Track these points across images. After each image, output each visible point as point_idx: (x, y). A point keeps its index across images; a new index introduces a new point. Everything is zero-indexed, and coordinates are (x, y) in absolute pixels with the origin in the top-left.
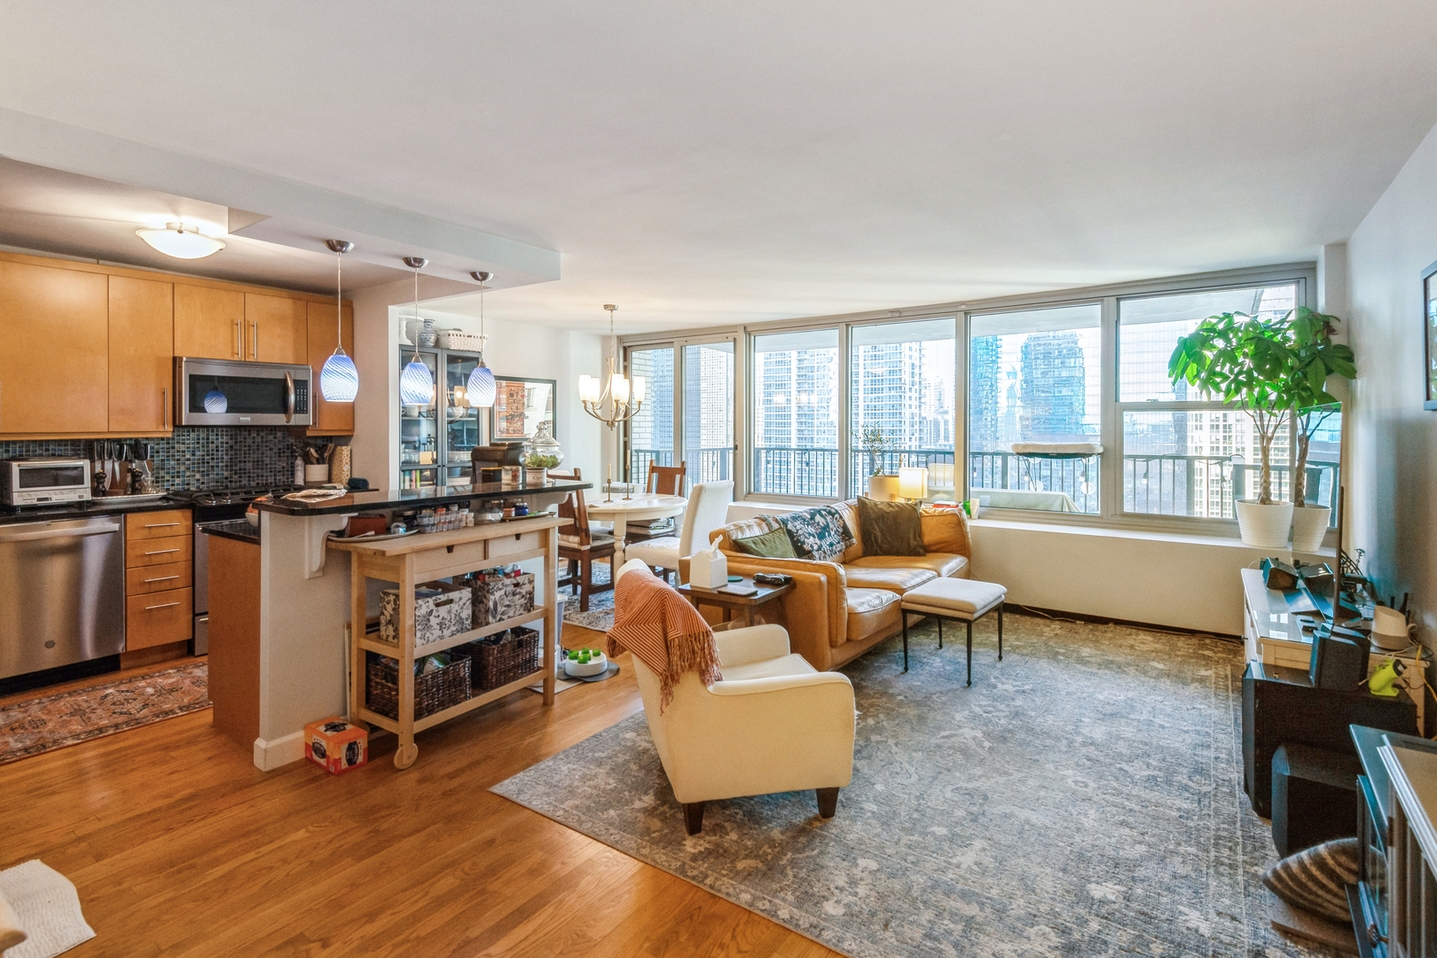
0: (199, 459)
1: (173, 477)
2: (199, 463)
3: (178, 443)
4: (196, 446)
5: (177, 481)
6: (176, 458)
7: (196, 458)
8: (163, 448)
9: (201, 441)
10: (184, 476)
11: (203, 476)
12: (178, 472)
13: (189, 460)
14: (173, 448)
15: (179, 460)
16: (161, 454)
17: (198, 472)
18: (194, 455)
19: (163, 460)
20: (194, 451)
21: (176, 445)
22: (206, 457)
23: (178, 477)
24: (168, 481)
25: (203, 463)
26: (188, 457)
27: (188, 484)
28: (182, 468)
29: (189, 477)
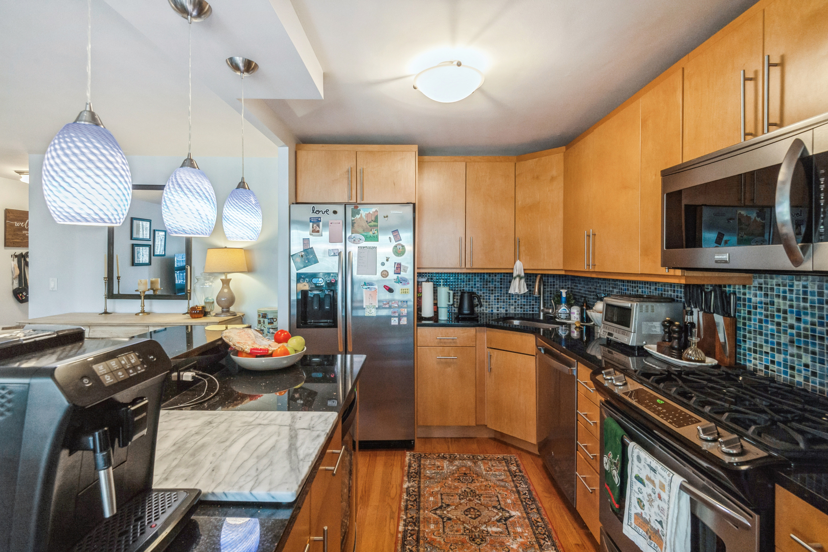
0: (806, 329)
1: (772, 349)
2: (806, 336)
3: (778, 296)
4: (802, 304)
5: (779, 358)
6: (776, 320)
7: (802, 325)
8: (761, 303)
9: (809, 297)
10: (786, 352)
11: (814, 360)
12: (779, 344)
13: (792, 327)
14: (772, 303)
15: (779, 324)
16: (758, 310)
17: (806, 351)
18: (799, 320)
19: (761, 321)
20: (798, 313)
21: (776, 300)
22: (818, 328)
23: (779, 352)
24: (767, 353)
25: (814, 337)
26: (790, 321)
27: (793, 368)
28: (784, 339)
29: (792, 355)
